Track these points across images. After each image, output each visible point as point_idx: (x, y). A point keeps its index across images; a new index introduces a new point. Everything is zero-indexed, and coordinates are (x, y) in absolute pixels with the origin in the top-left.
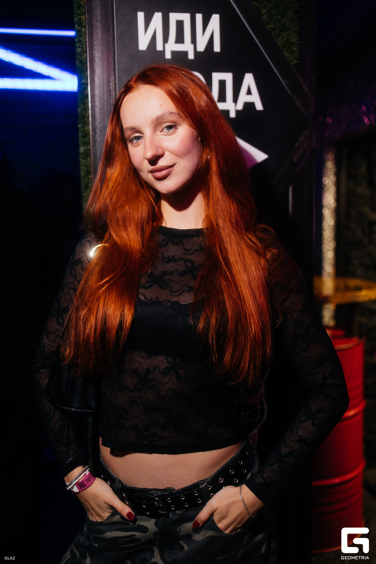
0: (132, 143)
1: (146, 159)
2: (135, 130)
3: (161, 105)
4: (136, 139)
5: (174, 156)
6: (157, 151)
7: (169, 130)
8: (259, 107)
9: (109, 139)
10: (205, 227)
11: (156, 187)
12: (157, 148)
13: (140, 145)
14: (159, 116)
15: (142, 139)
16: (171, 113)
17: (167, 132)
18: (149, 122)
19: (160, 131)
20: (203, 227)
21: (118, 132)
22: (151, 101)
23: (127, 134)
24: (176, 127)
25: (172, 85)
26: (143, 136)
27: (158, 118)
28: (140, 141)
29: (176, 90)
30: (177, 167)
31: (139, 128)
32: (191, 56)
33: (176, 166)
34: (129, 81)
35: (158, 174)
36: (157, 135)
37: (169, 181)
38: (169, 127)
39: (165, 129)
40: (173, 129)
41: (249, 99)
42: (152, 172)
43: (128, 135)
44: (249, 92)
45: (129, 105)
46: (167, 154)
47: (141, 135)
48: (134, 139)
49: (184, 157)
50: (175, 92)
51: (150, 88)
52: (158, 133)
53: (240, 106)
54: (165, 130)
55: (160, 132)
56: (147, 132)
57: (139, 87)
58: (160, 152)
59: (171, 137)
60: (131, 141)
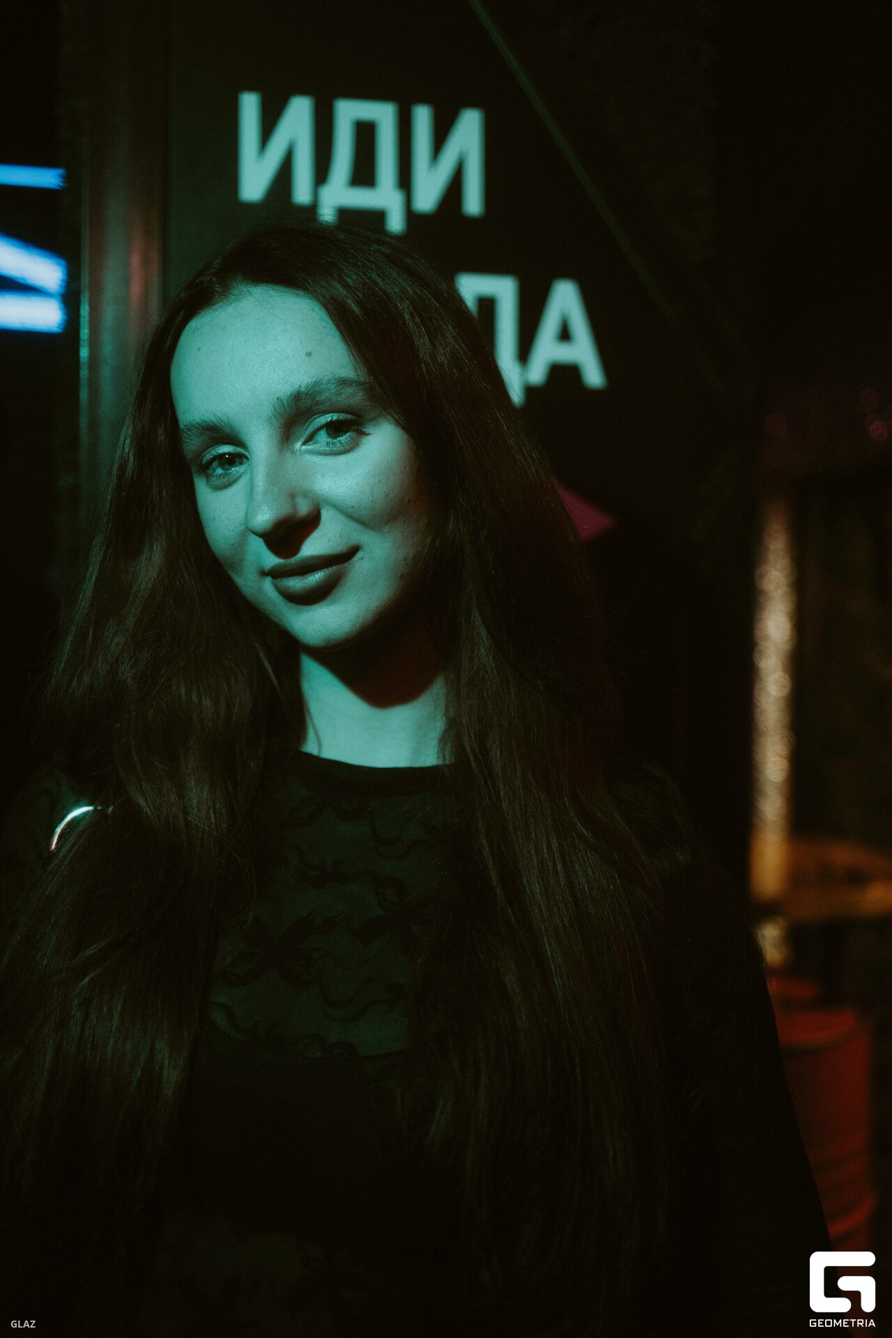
0: (208, 477)
1: (254, 533)
2: (219, 433)
3: (309, 354)
4: (221, 465)
5: (354, 525)
6: (294, 506)
7: (335, 438)
8: (594, 376)
9: (131, 460)
10: (447, 762)
11: (287, 625)
12: (292, 496)
13: (234, 482)
14: (303, 389)
15: (241, 463)
16: (343, 382)
17: (328, 444)
18: (267, 410)
19: (302, 440)
20: (440, 762)
21: (161, 436)
22: (276, 339)
23: (191, 444)
24: (359, 427)
25: (346, 285)
26: (246, 453)
27: (297, 397)
28: (235, 470)
29: (360, 304)
30: (362, 558)
31: (232, 428)
32: (396, 223)
33: (359, 555)
34: (201, 273)
35: (296, 584)
36: (293, 452)
37: (332, 608)
38: (335, 429)
39: (323, 433)
40: (348, 434)
41: (564, 354)
42: (276, 574)
43: (193, 448)
44: (565, 335)
45: (199, 349)
46: (327, 515)
47: (240, 450)
48: (215, 464)
49: (387, 528)
50: (355, 308)
51: (272, 293)
52: (298, 445)
53: (537, 373)
54: (323, 437)
55: (305, 443)
56: (261, 441)
57: (235, 292)
58: (304, 508)
59: (342, 459)
60: (205, 469)
